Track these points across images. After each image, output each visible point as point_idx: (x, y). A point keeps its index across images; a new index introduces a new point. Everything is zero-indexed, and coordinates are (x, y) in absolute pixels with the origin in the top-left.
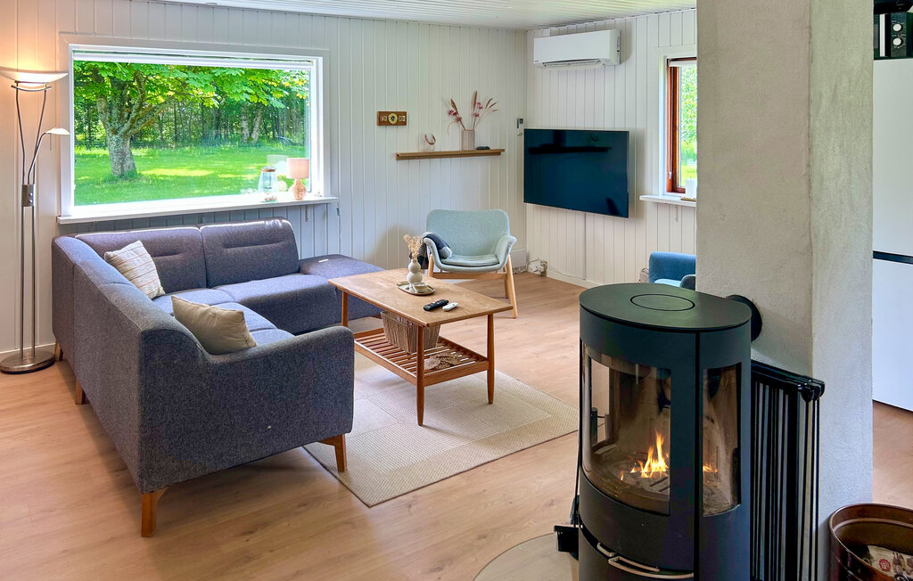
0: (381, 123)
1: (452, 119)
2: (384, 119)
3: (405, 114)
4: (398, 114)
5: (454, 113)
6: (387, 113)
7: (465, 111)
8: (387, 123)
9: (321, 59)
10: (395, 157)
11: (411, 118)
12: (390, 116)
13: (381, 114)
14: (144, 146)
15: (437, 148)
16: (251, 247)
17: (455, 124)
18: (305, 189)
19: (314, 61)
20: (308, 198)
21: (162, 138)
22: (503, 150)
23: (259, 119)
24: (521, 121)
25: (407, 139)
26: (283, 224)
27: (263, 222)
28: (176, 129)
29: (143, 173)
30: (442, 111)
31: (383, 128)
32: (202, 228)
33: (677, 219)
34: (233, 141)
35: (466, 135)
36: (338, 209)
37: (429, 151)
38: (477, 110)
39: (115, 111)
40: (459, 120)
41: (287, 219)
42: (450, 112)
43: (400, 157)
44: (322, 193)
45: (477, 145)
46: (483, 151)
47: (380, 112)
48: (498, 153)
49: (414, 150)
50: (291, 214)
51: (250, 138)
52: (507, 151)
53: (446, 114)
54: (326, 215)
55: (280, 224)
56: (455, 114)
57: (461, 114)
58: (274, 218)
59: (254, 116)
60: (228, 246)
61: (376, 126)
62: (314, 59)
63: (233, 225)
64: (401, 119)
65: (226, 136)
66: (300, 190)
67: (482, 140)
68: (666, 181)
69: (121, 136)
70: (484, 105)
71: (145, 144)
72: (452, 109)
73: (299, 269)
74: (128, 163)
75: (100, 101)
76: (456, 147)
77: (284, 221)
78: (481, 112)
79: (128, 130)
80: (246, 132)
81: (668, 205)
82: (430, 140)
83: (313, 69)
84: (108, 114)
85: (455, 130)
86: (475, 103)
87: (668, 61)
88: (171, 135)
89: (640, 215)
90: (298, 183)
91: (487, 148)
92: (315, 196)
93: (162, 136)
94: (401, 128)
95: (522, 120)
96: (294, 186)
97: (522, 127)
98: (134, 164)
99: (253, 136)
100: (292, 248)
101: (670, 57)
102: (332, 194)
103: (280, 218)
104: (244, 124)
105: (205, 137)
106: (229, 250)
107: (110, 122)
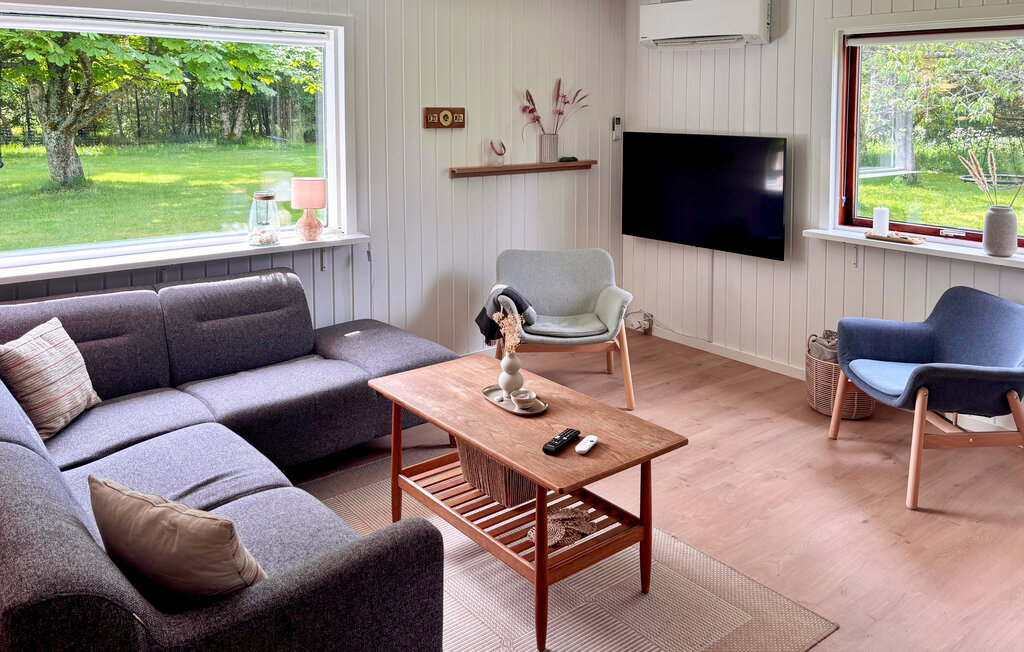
0: (429, 124)
1: (526, 118)
2: (433, 119)
3: (462, 111)
4: (453, 111)
5: (530, 110)
6: (439, 110)
7: (544, 108)
8: (439, 125)
9: (341, 30)
10: (448, 174)
11: (472, 118)
12: (443, 114)
13: (429, 112)
14: (97, 143)
15: (508, 160)
16: (240, 318)
17: (531, 126)
18: (319, 224)
19: (332, 32)
20: (325, 237)
21: (121, 133)
22: (595, 162)
23: (242, 110)
24: (617, 121)
25: (465, 149)
26: (288, 279)
27: (257, 278)
28: (139, 121)
29: (94, 178)
30: (512, 107)
31: (431, 132)
32: (161, 291)
33: (856, 264)
34: (209, 137)
35: (547, 141)
36: (369, 252)
37: (496, 165)
38: (561, 106)
39: (53, 100)
40: (537, 119)
41: (292, 271)
42: (525, 109)
43: (455, 174)
44: (345, 228)
45: (561, 155)
46: (569, 164)
47: (427, 109)
48: (587, 166)
49: (475, 162)
50: (299, 262)
51: (232, 134)
52: (599, 162)
53: (520, 112)
54: (350, 260)
55: (284, 280)
56: (532, 111)
57: (539, 112)
58: (273, 270)
59: (236, 107)
60: (201, 318)
61: (422, 129)
62: (330, 30)
63: (211, 284)
64: (456, 119)
65: (202, 130)
66: (312, 226)
67: (568, 150)
68: (838, 210)
69: (62, 132)
70: (570, 98)
71: (98, 141)
72: (526, 103)
73: (314, 345)
74: (73, 167)
75: (34, 88)
76: (532, 159)
77: (289, 275)
78: (566, 109)
79: (71, 125)
80: (227, 125)
81: (844, 245)
82: (498, 148)
83: (329, 44)
84: (45, 104)
85: (532, 135)
86: (558, 96)
87: (846, 38)
88: (131, 128)
89: (799, 257)
90: (310, 216)
91: (574, 159)
92: (334, 233)
93: (121, 130)
94: (457, 132)
95: (618, 119)
96: (302, 219)
97: (619, 132)
98: (80, 168)
99: (236, 131)
100: (303, 315)
101: (848, 32)
102: (360, 230)
103: (285, 270)
104: (225, 117)
105: (176, 132)
106: (205, 325)
107: (47, 113)
